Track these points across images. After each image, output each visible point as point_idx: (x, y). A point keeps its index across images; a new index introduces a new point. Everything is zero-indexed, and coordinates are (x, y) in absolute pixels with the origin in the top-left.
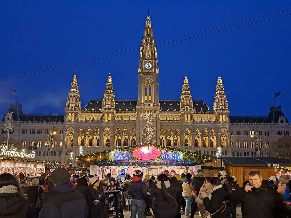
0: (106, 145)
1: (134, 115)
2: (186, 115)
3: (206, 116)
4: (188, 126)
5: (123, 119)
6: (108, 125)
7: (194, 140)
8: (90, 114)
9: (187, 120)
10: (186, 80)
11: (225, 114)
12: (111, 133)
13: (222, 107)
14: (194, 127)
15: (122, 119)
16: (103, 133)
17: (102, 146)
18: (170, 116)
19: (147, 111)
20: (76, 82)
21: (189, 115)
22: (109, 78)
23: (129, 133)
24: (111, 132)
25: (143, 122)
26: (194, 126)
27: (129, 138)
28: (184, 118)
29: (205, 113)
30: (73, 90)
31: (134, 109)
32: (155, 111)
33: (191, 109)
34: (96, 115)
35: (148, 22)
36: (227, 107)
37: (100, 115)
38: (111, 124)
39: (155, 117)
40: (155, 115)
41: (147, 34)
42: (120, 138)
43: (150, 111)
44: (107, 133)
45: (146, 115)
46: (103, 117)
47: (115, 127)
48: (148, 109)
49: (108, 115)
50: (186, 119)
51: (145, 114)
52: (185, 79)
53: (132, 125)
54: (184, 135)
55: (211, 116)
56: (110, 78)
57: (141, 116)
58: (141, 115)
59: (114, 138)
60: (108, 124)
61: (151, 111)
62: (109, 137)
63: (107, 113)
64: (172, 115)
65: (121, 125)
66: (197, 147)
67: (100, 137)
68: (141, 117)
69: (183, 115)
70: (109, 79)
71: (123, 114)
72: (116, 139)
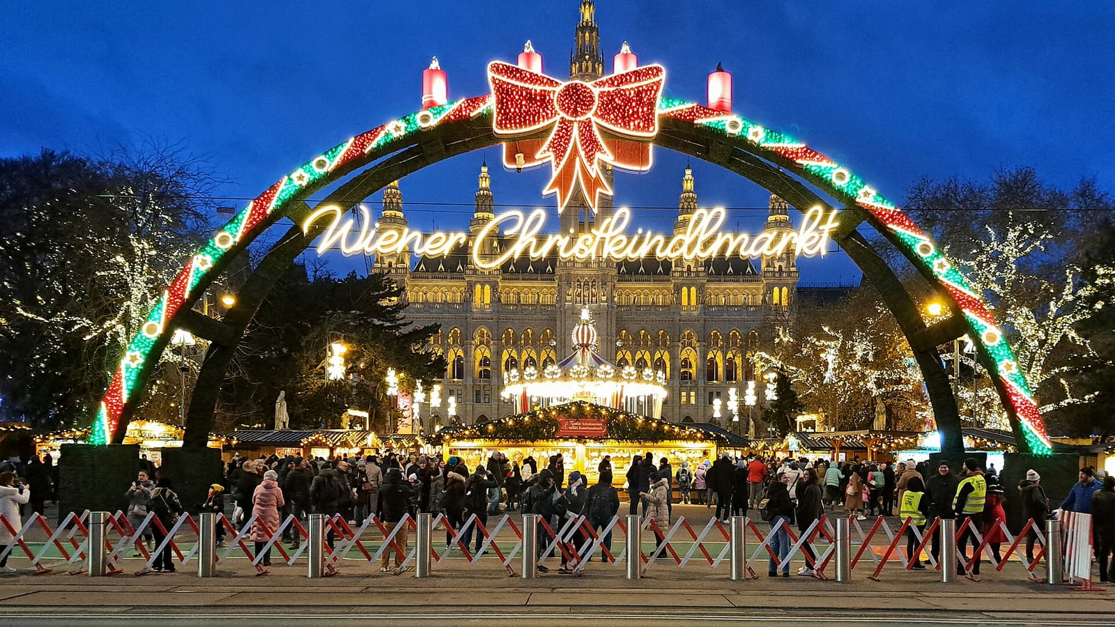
0: (481, 377)
1: (551, 288)
2: (685, 289)
3: (741, 290)
4: (689, 321)
5: (522, 302)
6: (483, 319)
7: (704, 361)
8: (435, 282)
9: (689, 304)
10: (689, 181)
11: (787, 285)
12: (492, 342)
13: (780, 264)
14: (704, 324)
15: (519, 301)
16: (473, 342)
17: (470, 380)
18: (647, 288)
19: (582, 284)
20: (397, 189)
21: (693, 289)
22: (482, 175)
23: (538, 343)
24: (492, 340)
25: (573, 314)
26: (705, 321)
27: (539, 357)
28: (679, 299)
29: (739, 281)
30: (391, 212)
31: (549, 267)
32: (604, 284)
33: (700, 272)
34: (451, 286)
35: (587, 6)
36: (793, 264)
37: (461, 286)
38: (489, 316)
39: (604, 302)
40: (604, 295)
41: (583, 49)
42: (514, 354)
43: (590, 284)
44: (482, 343)
45: (579, 295)
46: (470, 296)
47: (502, 324)
48: (586, 278)
49: (483, 288)
50: (685, 301)
51: (579, 290)
52: (687, 177)
53: (545, 320)
54: (680, 348)
55: (754, 288)
56: (486, 175)
57: (569, 298)
58: (568, 295)
59: (499, 354)
60: (484, 316)
61: (592, 282)
62: (488, 354)
63: (479, 282)
64: (651, 285)
65: (516, 319)
66: (710, 383)
67: (466, 353)
68: (569, 301)
69: (678, 290)
70: (484, 179)
71: (521, 284)
72: (505, 356)
